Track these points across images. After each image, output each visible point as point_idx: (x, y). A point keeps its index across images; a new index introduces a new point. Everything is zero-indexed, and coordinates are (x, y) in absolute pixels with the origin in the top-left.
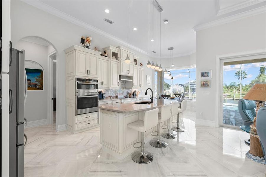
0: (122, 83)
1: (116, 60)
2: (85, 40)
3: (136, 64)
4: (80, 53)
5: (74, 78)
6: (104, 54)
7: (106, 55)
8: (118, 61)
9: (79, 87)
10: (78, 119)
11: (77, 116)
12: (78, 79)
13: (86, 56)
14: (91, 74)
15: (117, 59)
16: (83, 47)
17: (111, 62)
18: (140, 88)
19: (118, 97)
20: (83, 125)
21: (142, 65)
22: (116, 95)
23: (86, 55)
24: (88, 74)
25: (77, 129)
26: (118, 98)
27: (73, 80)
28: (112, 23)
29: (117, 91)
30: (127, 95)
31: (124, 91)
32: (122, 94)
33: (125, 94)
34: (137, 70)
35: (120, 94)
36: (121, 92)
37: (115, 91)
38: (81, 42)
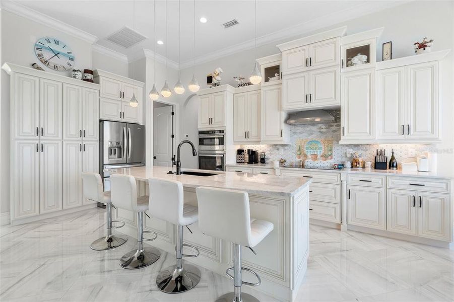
5: (197, 131)
12: (201, 132)
13: (209, 100)
14: (214, 123)
18: (406, 139)
19: (304, 164)
21: (422, 46)
24: (211, 123)
26: (303, 167)
28: (236, 22)
29: (305, 151)
30: (344, 162)
31: (331, 150)
32: (325, 157)
33: (336, 160)
34: (370, 77)
35: (315, 157)
36: (319, 153)
37: (299, 150)
38: (208, 83)
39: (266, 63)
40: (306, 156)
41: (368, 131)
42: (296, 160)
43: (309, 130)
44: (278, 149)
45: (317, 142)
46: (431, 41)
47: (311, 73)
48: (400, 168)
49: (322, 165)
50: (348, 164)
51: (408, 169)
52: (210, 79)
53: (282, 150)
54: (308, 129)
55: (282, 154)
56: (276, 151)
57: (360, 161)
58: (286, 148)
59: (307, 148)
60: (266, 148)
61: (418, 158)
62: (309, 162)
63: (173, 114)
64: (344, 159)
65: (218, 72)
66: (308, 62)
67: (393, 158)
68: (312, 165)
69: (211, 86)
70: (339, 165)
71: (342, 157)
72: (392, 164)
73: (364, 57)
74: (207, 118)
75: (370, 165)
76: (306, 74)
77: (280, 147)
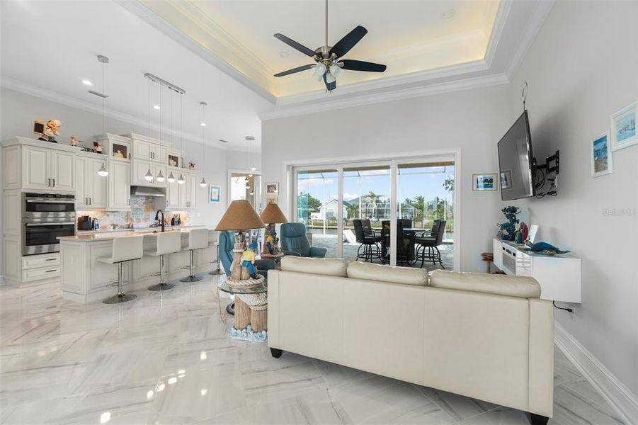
0: (144, 201)
1: (125, 160)
2: (45, 127)
3: (177, 166)
4: (33, 150)
5: (20, 193)
6: (94, 147)
7: (99, 149)
8: (129, 161)
9: (30, 207)
10: (27, 263)
11: (25, 257)
12: (29, 195)
13: (46, 155)
14: (58, 185)
15: (125, 157)
16: (40, 139)
17: (111, 162)
18: (187, 209)
19: (132, 226)
20: (41, 274)
21: (192, 165)
23: (46, 152)
24: (52, 184)
25: (25, 279)
27: (16, 195)
28: (105, 97)
29: (131, 216)
31: (148, 215)
32: (146, 220)
33: (152, 222)
35: (138, 220)
36: (142, 217)
37: (127, 215)
38: (35, 131)
39: (114, 139)
40: (132, 220)
41: (177, 204)
42: (125, 223)
43: (135, 200)
44: (108, 215)
45: (141, 209)
46: (194, 164)
47: (154, 163)
48: (182, 224)
51: (185, 223)
55: (112, 219)
56: (105, 217)
57: (166, 221)
58: (115, 214)
59: (133, 214)
60: (97, 214)
62: (135, 225)
66: (152, 155)
67: (180, 219)
72: (179, 222)
73: (175, 163)
74: (44, 177)
75: (170, 223)
76: (151, 163)
77: (110, 214)
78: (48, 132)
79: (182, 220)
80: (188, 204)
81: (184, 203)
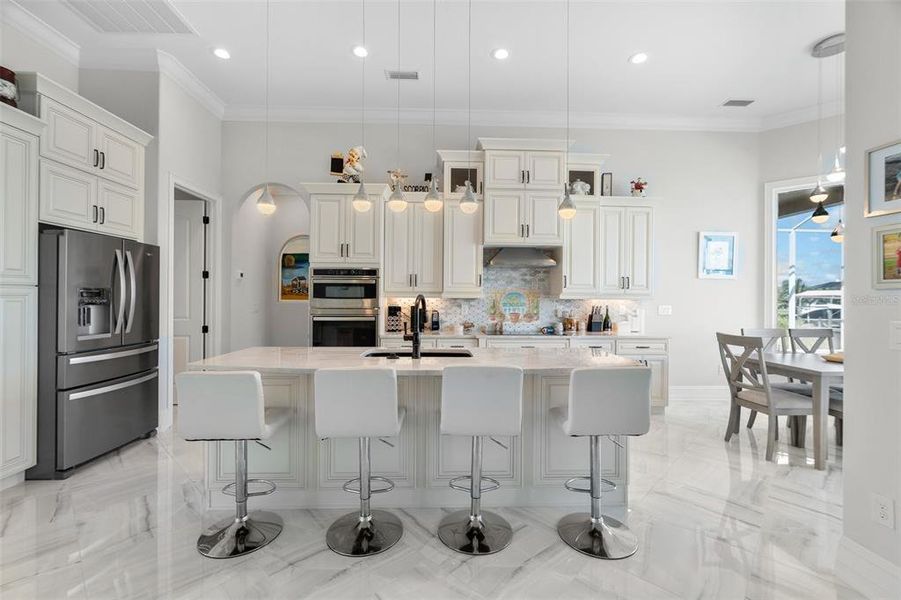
0: (528, 278)
1: (474, 196)
2: (345, 161)
3: (591, 192)
4: (322, 201)
6: (424, 183)
8: (481, 196)
12: (317, 272)
13: (339, 206)
14: (353, 253)
15: (475, 189)
16: (339, 181)
17: (449, 204)
18: (625, 294)
19: (501, 328)
21: (639, 187)
22: (496, 321)
23: (339, 201)
26: (501, 333)
28: (415, 76)
29: (502, 308)
30: (555, 324)
31: (537, 307)
32: (530, 317)
33: (544, 321)
34: (595, 214)
35: (516, 318)
36: (522, 311)
37: (494, 307)
38: (332, 171)
39: (454, 159)
40: (502, 316)
41: (592, 283)
42: (489, 322)
43: (508, 277)
44: (460, 306)
45: (520, 295)
46: (646, 183)
47: (529, 194)
48: (616, 329)
49: (526, 329)
50: (560, 327)
51: (622, 329)
52: (337, 165)
53: (465, 306)
54: (507, 275)
55: (465, 313)
56: (454, 308)
57: (575, 321)
58: (472, 303)
59: (505, 305)
60: (438, 303)
61: (629, 317)
62: (508, 326)
63: (206, 220)
64: (554, 320)
65: (360, 155)
66: (525, 177)
67: (607, 317)
68: (511, 330)
69: (341, 179)
70: (548, 328)
71: (551, 317)
72: (606, 325)
73: (588, 187)
74: (336, 243)
75: (583, 326)
76: (521, 194)
77: (462, 303)
78: (348, 169)
79: (612, 320)
80: (625, 283)
81: (614, 280)
